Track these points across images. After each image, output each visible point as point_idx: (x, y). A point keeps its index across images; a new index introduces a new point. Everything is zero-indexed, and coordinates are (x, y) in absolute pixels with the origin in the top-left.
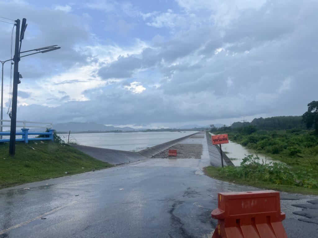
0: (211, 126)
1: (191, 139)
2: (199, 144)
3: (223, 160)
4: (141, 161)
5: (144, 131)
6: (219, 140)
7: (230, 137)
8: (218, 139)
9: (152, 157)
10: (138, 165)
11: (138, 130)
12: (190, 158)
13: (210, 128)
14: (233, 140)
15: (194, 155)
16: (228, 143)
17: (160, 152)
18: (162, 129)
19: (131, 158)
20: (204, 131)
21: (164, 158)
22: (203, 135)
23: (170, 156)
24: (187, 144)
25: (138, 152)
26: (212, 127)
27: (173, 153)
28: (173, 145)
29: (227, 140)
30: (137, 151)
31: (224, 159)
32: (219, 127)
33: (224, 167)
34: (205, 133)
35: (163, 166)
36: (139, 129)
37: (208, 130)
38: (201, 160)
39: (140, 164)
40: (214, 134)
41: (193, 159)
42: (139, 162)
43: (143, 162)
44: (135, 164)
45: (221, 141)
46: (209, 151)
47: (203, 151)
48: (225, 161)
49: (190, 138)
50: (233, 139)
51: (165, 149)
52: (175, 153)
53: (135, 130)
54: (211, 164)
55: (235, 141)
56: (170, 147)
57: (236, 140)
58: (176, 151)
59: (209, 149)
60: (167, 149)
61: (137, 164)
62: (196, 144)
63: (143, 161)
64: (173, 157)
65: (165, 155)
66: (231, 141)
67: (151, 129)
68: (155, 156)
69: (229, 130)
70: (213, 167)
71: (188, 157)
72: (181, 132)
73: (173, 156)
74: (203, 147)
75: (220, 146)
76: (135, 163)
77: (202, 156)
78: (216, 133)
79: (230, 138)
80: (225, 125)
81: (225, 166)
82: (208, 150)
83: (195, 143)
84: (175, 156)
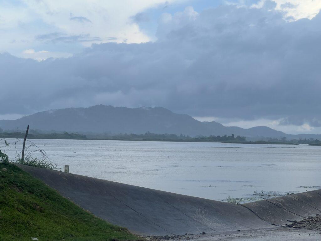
5: (317, 141)
19: (212, 223)
25: (243, 205)
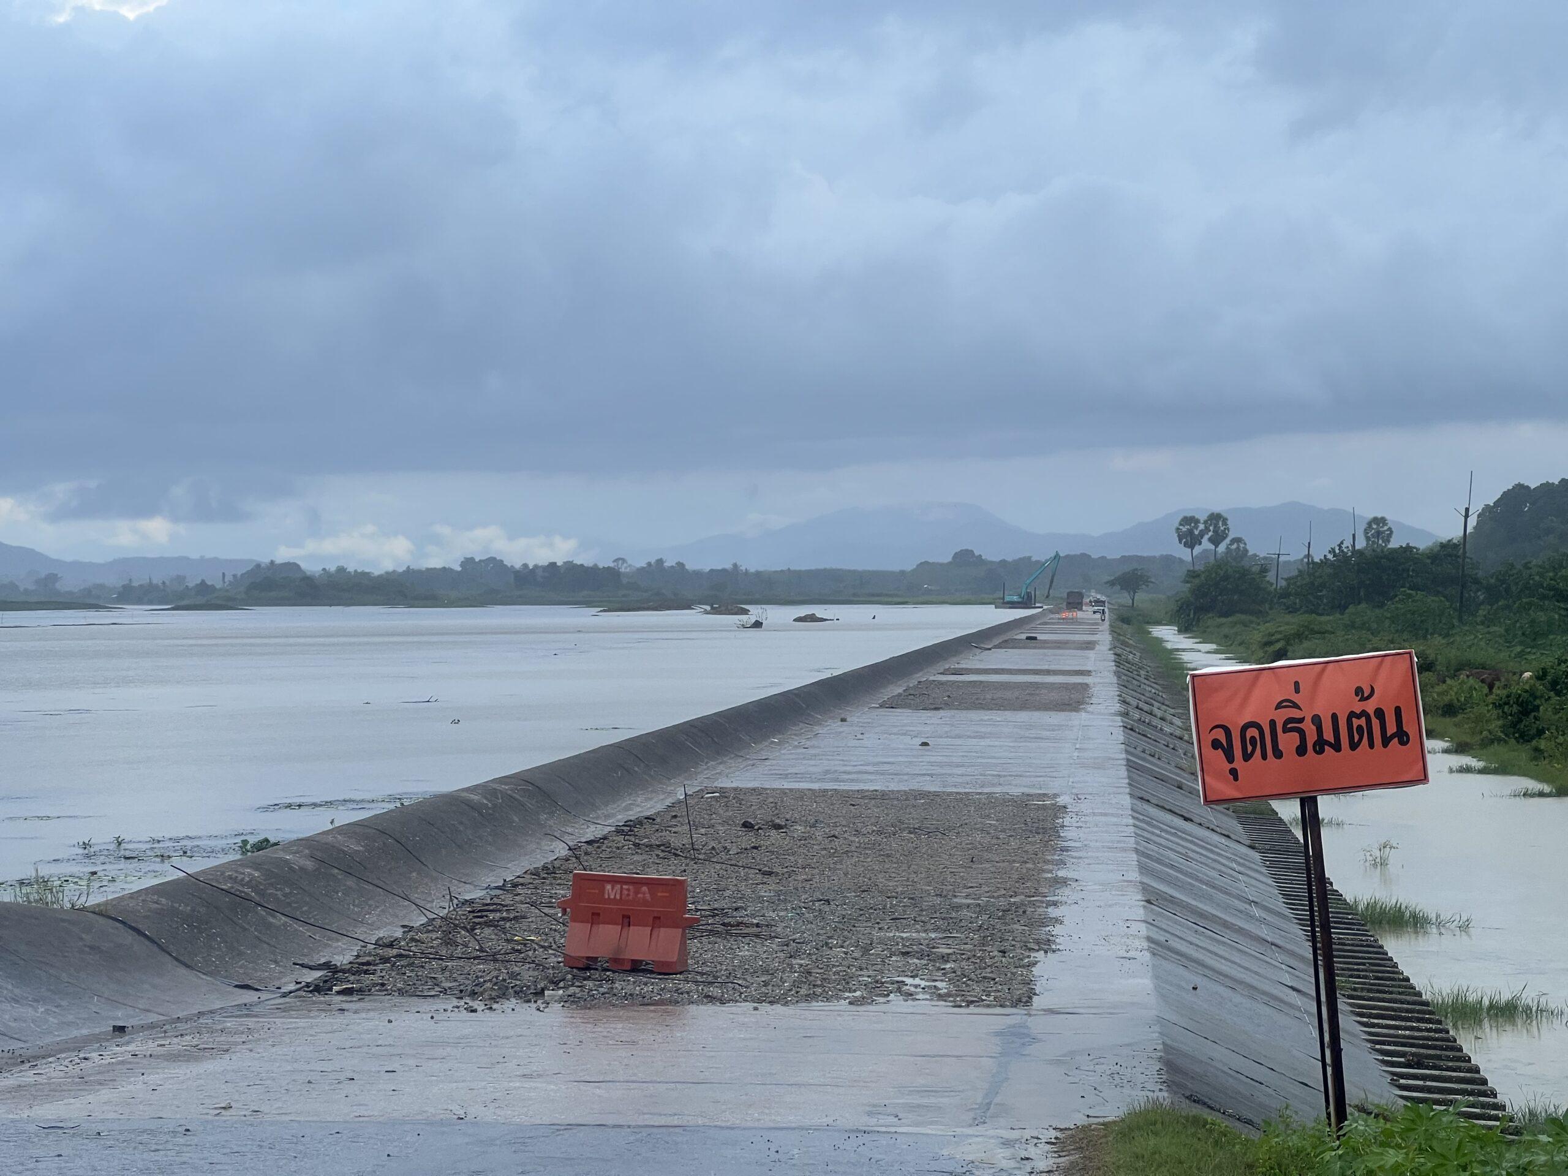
0: (1190, 539)
1: (903, 717)
2: (1015, 790)
3: (1347, 1022)
4: (151, 1046)
5: (203, 588)
6: (1288, 742)
7: (1453, 689)
8: (1281, 716)
9: (317, 989)
10: (105, 1094)
11: (114, 581)
12: (877, 989)
13: (1168, 561)
14: (1487, 743)
15: (928, 954)
16: (1424, 779)
17: (441, 907)
18: (468, 562)
20: (1087, 613)
21: (501, 992)
22: (1069, 660)
23: (585, 967)
24: (846, 797)
25: (100, 912)
26: (1206, 544)
27: (627, 920)
28: (633, 814)
29: (1402, 736)
30: (95, 899)
31: (1359, 1013)
32: (1293, 553)
33: (1356, 1124)
34: (1104, 638)
35: (475, 1110)
36: (124, 564)
37: (1142, 598)
38: (1037, 1024)
39: (133, 1087)
40: (1229, 646)
41: (924, 1004)
42: (120, 1050)
43: (174, 1057)
44: (54, 1092)
45: (1320, 745)
46: (1152, 899)
47: (1064, 894)
48: (1375, 1041)
49: (891, 705)
50: (1496, 725)
51: (514, 868)
52: (657, 922)
53: (69, 584)
54: (1170, 1085)
55: (1522, 754)
56: (592, 832)
57: (1524, 738)
58: (676, 888)
59: (1148, 862)
60: (539, 860)
61: (83, 1082)
62: (963, 799)
63: (176, 1044)
64: (627, 984)
65: (520, 950)
66: (1460, 748)
67: (311, 568)
68: (360, 967)
69: (1432, 601)
70: (1198, 1122)
71: (846, 982)
72: (756, 612)
73: (636, 968)
74: (1072, 831)
75: (1311, 821)
76: (52, 1071)
77: (1045, 967)
78: (1256, 635)
79: (1449, 710)
80: (1378, 527)
81: (1362, 1109)
82: (1134, 875)
83: (957, 783)
84: (664, 970)
